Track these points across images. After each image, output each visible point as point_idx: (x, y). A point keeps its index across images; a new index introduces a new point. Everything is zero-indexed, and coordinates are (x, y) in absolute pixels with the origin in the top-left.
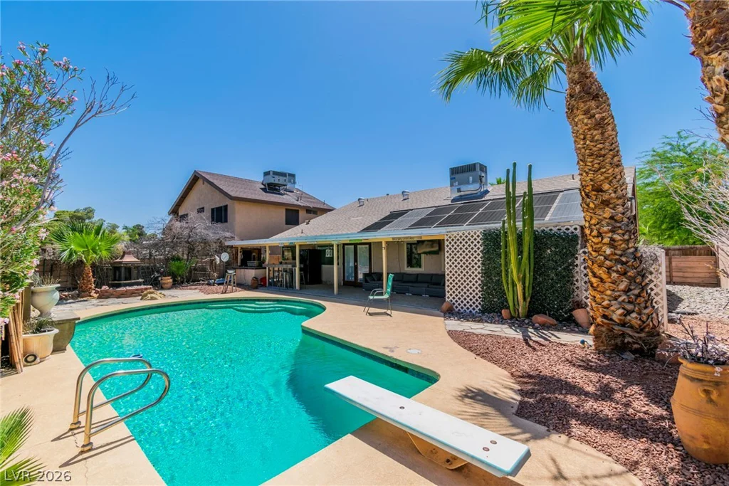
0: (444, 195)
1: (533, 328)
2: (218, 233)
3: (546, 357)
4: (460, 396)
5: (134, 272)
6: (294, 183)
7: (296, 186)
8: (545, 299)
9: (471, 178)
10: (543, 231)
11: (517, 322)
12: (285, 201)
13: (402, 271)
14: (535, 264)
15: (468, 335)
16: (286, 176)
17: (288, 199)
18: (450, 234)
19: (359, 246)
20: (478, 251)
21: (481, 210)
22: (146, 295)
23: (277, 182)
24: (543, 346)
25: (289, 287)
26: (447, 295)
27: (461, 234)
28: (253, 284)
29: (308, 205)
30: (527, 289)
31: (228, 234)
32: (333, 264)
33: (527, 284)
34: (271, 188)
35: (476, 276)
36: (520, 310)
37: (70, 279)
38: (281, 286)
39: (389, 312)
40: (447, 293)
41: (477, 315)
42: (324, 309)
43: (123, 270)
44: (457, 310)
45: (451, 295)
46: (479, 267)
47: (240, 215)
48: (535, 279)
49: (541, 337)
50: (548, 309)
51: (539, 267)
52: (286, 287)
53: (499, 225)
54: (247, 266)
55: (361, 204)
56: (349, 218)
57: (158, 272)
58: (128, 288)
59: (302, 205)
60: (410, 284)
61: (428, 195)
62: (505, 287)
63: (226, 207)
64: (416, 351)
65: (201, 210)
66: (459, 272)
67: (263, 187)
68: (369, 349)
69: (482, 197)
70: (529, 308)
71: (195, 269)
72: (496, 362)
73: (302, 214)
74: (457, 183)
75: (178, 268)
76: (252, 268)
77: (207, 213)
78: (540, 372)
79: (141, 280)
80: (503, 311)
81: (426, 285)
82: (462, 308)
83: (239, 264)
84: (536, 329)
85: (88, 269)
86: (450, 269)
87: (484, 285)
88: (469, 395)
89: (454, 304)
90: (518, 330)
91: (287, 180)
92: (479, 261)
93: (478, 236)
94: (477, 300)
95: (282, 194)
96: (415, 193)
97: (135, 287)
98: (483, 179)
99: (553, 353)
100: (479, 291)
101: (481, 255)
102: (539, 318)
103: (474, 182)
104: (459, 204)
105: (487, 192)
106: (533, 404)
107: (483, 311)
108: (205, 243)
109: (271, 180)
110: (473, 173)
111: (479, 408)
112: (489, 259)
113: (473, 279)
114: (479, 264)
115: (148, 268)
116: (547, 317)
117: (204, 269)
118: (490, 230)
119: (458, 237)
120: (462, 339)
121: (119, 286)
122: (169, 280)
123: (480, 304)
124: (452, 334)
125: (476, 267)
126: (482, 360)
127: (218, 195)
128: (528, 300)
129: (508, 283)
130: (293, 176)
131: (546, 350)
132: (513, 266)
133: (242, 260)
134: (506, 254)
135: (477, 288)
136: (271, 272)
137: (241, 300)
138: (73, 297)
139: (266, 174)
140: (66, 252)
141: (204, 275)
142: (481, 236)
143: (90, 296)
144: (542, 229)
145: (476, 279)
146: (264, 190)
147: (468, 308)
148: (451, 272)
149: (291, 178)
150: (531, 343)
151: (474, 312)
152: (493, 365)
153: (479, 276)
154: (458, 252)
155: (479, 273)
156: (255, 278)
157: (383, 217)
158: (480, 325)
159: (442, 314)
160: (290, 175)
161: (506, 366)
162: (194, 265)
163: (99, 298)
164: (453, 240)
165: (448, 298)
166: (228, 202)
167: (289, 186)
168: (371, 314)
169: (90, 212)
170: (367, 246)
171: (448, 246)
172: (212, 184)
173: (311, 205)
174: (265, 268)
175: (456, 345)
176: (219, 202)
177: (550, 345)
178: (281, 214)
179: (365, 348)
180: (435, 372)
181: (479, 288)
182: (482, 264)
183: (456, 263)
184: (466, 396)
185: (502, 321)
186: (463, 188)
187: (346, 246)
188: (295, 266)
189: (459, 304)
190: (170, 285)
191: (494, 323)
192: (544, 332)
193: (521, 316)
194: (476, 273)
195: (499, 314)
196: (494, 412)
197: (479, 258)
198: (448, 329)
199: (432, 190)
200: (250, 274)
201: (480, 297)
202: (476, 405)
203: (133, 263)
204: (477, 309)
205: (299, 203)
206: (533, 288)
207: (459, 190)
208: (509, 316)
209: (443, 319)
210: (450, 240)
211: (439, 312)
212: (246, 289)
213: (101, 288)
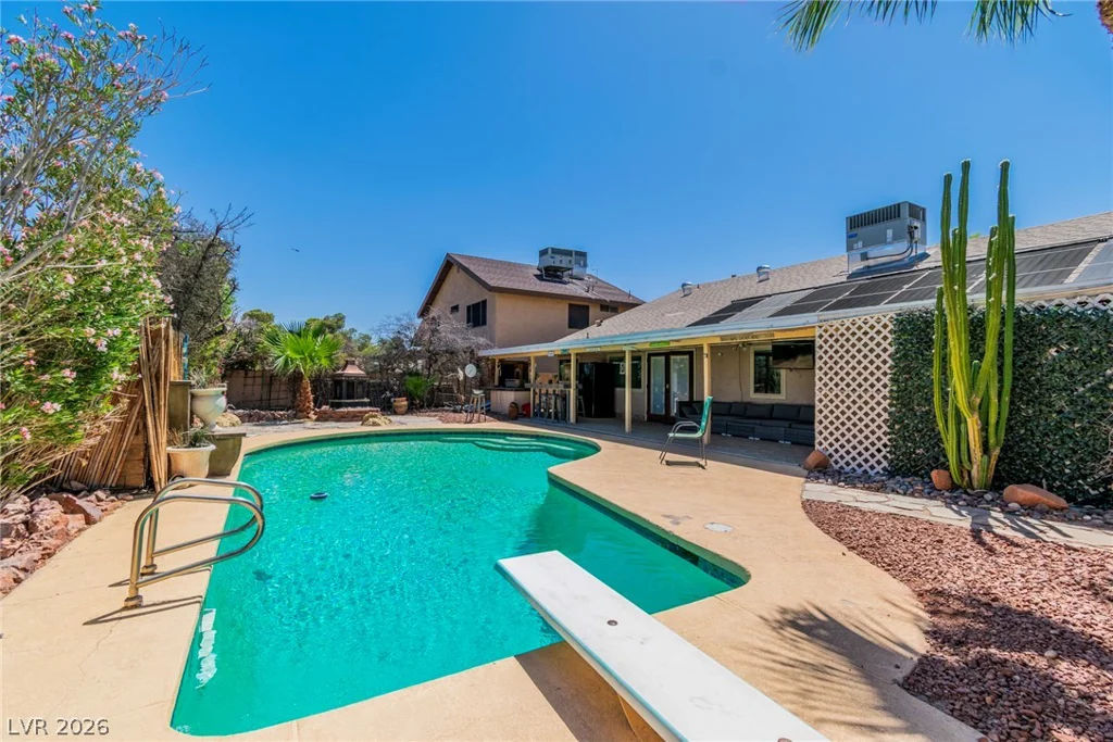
0: (836, 265)
1: (1003, 511)
2: (469, 339)
3: (1019, 570)
4: (779, 622)
5: (360, 390)
6: (585, 266)
7: (588, 271)
8: (1039, 454)
9: (890, 233)
10: (1039, 309)
11: (964, 496)
12: (567, 293)
13: (746, 400)
14: (1015, 379)
15: (842, 511)
16: (571, 256)
17: (575, 289)
18: (826, 325)
19: (672, 357)
20: (885, 356)
21: (906, 287)
22: (367, 419)
23: (557, 264)
24: (1017, 545)
25: (560, 418)
26: (818, 438)
27: (848, 324)
28: (511, 412)
29: (603, 297)
30: (992, 430)
31: (482, 340)
32: (624, 386)
33: (993, 419)
34: (551, 273)
35: (879, 403)
36: (974, 472)
37: (290, 396)
38: (549, 416)
39: (702, 462)
40: (817, 435)
41: (878, 478)
42: (597, 449)
43: (344, 385)
44: (837, 467)
45: (826, 439)
46: (885, 386)
47: (502, 314)
48: (1014, 410)
49: (1021, 530)
50: (1046, 476)
51: (1024, 383)
52: (556, 417)
53: (930, 303)
54: (504, 386)
55: (687, 292)
56: (663, 315)
57: (391, 391)
58: (350, 409)
59: (593, 297)
60: (758, 422)
61: (806, 272)
62: (941, 425)
63: (484, 302)
64: (722, 528)
65: (455, 309)
66: (842, 397)
67: (538, 273)
68: (636, 516)
69: (913, 266)
70: (997, 471)
71: (439, 389)
72: (889, 567)
73: (594, 312)
74: (860, 244)
75: (416, 387)
76: (511, 389)
77: (463, 312)
78: (994, 600)
79: (366, 400)
80: (934, 474)
81: (787, 424)
82: (848, 464)
83: (496, 383)
84: (1011, 513)
85: (306, 381)
86: (825, 390)
87: (896, 422)
88: (802, 622)
89: (831, 456)
90: (964, 512)
91: (573, 262)
92: (885, 374)
93: (885, 326)
94: (879, 451)
95: (565, 283)
96: (781, 270)
97: (359, 409)
98: (917, 234)
99: (1041, 562)
100: (885, 434)
101: (890, 362)
102: (1021, 493)
103: (896, 238)
104: (862, 281)
105: (925, 256)
106: (954, 669)
107: (891, 474)
108: (452, 353)
109: (549, 261)
110: (896, 222)
111: (811, 652)
112: (904, 370)
113: (872, 409)
114: (885, 380)
115: (380, 385)
116: (1045, 491)
117: (449, 389)
118: (911, 313)
119: (842, 330)
120: (824, 518)
121: (339, 405)
122: (403, 402)
123: (885, 457)
124: (810, 507)
125: (879, 386)
126: (860, 560)
127: (476, 287)
128: (996, 452)
129: (945, 415)
130: (583, 255)
131: (1024, 555)
132: (958, 384)
133: (500, 378)
134: (945, 360)
135: (879, 427)
136: (537, 396)
137: (487, 433)
138: (289, 418)
139: (543, 253)
140: (281, 359)
141: (451, 398)
142: (891, 327)
143: (308, 418)
144: (1036, 304)
145: (879, 409)
146: (539, 277)
147: (860, 465)
148: (826, 396)
149: (578, 257)
150: (988, 538)
151: (872, 473)
152: (881, 572)
153: (885, 404)
154: (842, 357)
155: (884, 398)
156: (514, 405)
157: (717, 309)
158: (880, 497)
159: (806, 472)
160: (578, 253)
161: (908, 575)
162: (437, 384)
163: (317, 420)
164: (831, 336)
165: (821, 444)
166: (486, 295)
167: (576, 271)
168: (668, 463)
169: (340, 318)
170: (687, 357)
171: (821, 347)
172: (466, 270)
173: (608, 299)
174: (529, 390)
175: (812, 525)
176: (475, 296)
177: (1037, 546)
178: (562, 313)
179: (630, 513)
180: (743, 570)
181: (885, 428)
182: (892, 380)
183: (837, 379)
184: (794, 624)
185: (932, 492)
186: (873, 252)
187: (652, 358)
188: (568, 386)
189: (842, 457)
190: (404, 409)
191: (912, 495)
192: (1030, 520)
193: (975, 483)
194: (878, 398)
195: (926, 480)
196: (846, 669)
197: (885, 368)
198: (805, 497)
199: (814, 263)
200: (507, 398)
201: (885, 446)
202: (806, 645)
203: (357, 377)
204: (879, 468)
205: (589, 295)
206: (1010, 429)
207: (865, 257)
208: (949, 485)
209: (803, 480)
210: (826, 336)
211: (800, 469)
212: (499, 420)
213: (319, 408)
